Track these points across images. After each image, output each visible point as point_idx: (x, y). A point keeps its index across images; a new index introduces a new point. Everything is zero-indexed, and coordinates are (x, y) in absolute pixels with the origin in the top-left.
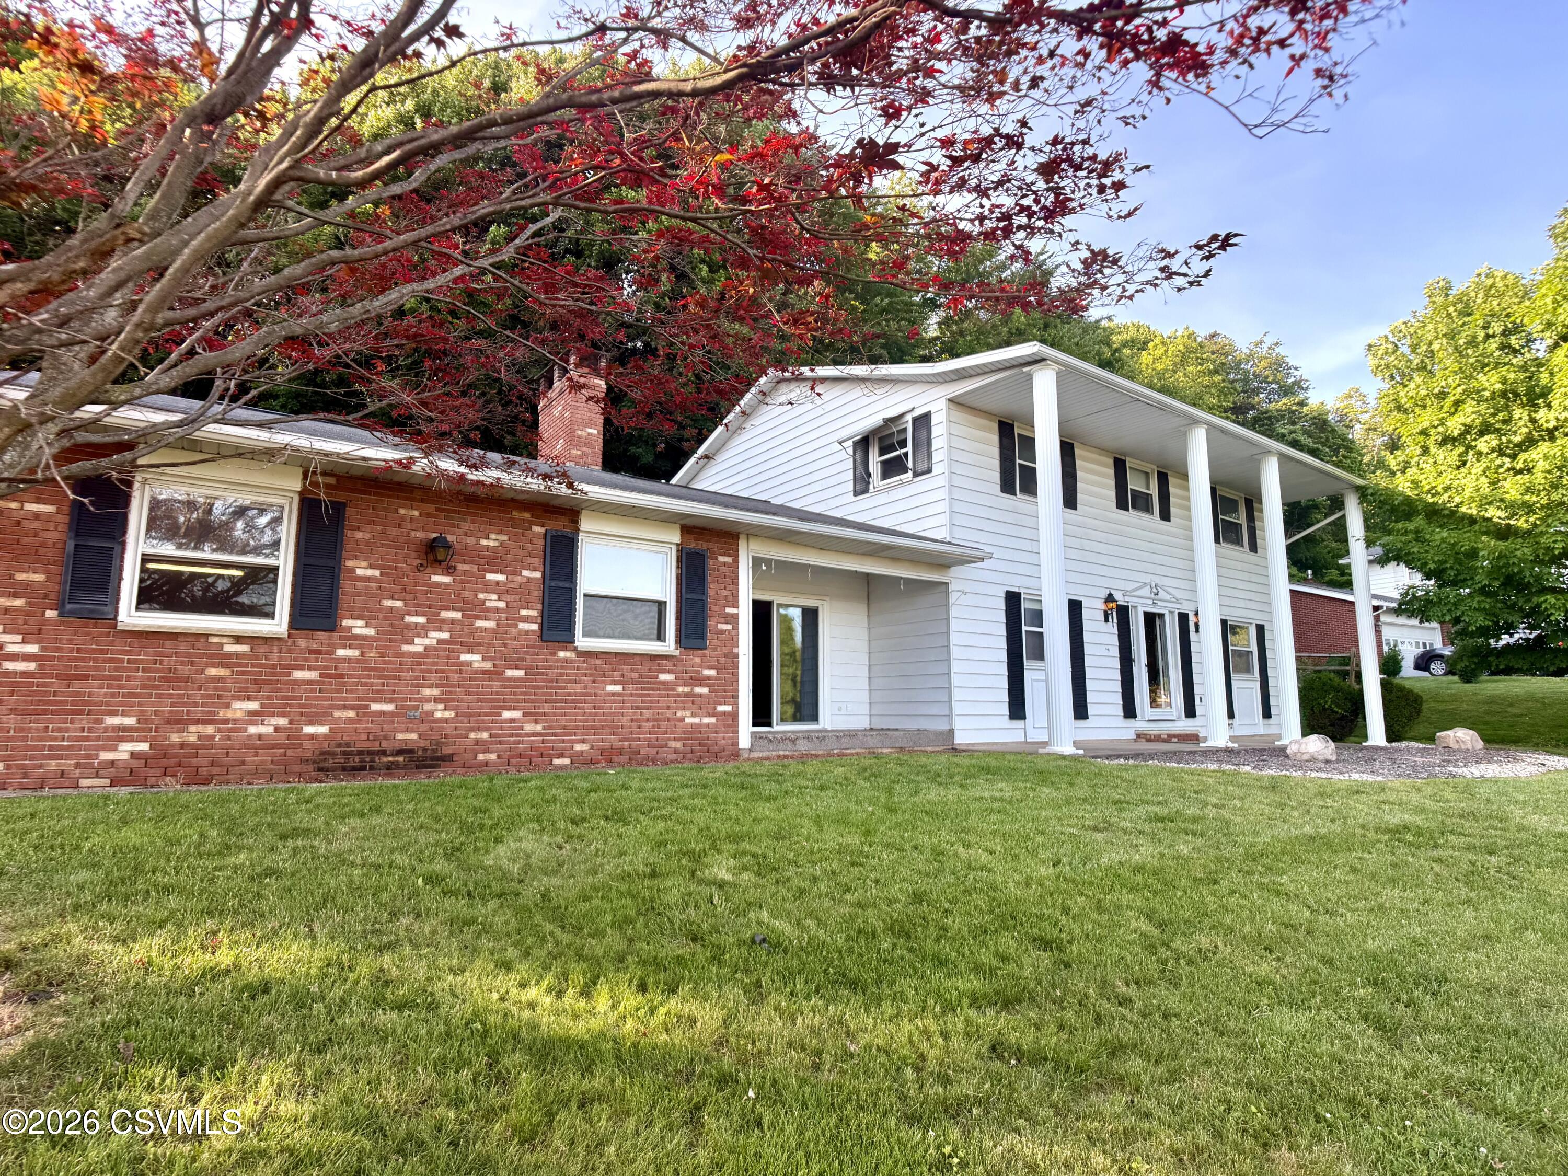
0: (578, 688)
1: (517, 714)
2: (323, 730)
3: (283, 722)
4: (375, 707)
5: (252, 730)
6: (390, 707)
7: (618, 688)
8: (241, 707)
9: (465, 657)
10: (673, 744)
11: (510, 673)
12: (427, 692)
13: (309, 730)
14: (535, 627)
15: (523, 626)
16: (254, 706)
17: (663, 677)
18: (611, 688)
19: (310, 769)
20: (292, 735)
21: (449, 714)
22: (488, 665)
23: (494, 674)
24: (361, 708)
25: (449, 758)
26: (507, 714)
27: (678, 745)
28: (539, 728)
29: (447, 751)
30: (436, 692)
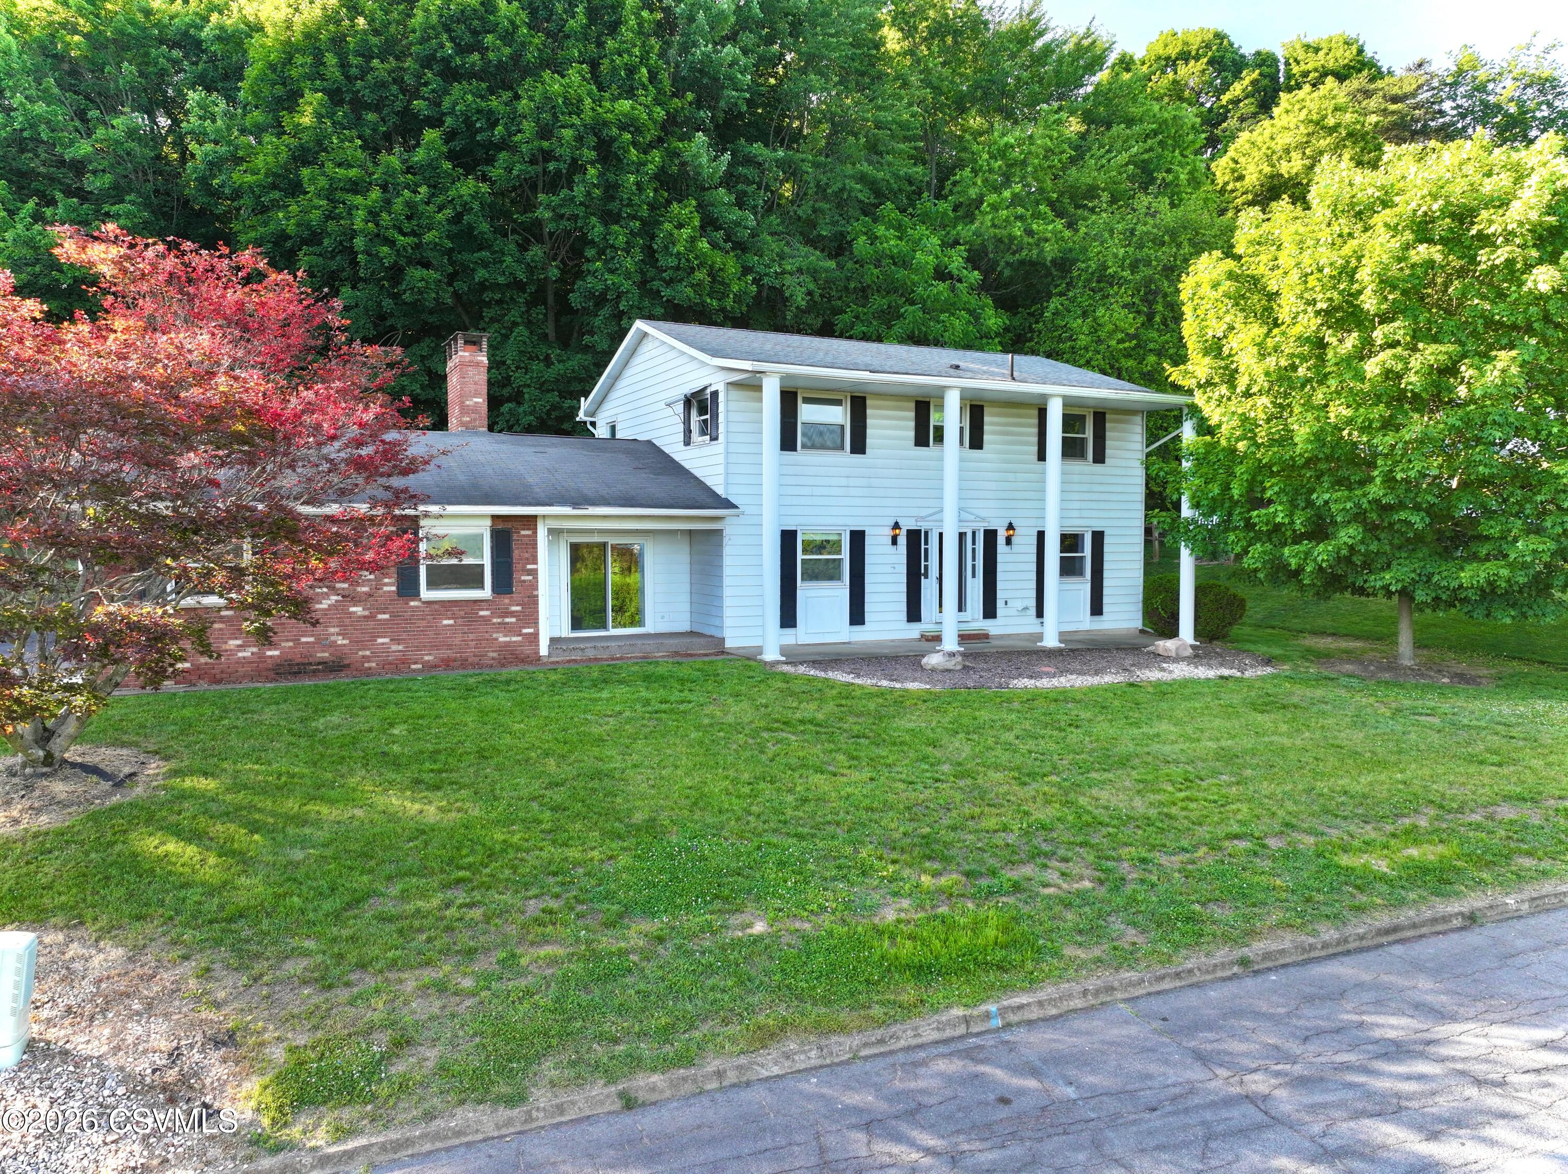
0: (424, 623)
1: (386, 640)
2: (277, 653)
3: (255, 650)
4: (304, 639)
5: (240, 654)
6: (312, 639)
7: (451, 622)
8: (233, 643)
9: (352, 609)
10: (491, 654)
11: (380, 617)
12: (332, 630)
13: (269, 653)
14: (394, 588)
15: (386, 589)
16: (239, 642)
17: (482, 613)
18: (446, 622)
19: (272, 675)
20: (262, 658)
21: (346, 642)
22: (367, 613)
23: (372, 617)
24: (296, 641)
25: (348, 666)
26: (380, 640)
27: (495, 655)
28: (400, 648)
29: (346, 662)
30: (337, 630)
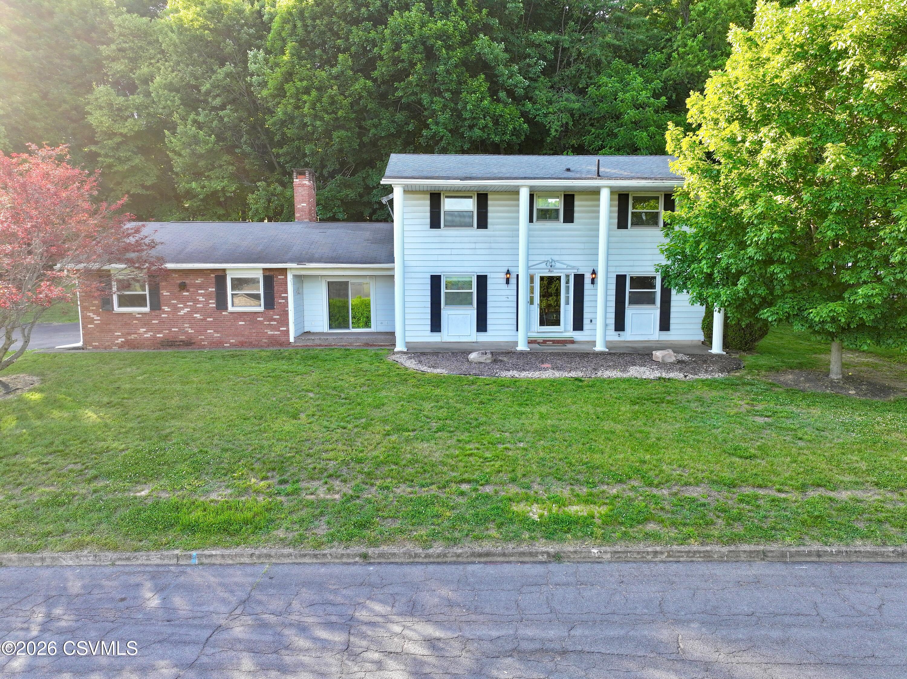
0: (230, 323)
1: (212, 331)
2: (161, 335)
3: (152, 334)
4: (173, 329)
5: (145, 336)
6: (177, 330)
7: (243, 323)
8: (142, 330)
9: (195, 315)
10: (264, 340)
11: (208, 319)
12: (186, 325)
13: (158, 335)
14: (214, 305)
15: (210, 305)
16: (144, 330)
17: (258, 319)
18: (240, 323)
19: (159, 346)
20: (154, 337)
21: (193, 331)
22: (202, 317)
23: (204, 319)
24: (170, 330)
25: (194, 343)
26: (209, 331)
27: (266, 341)
28: (219, 335)
29: (193, 341)
30: (188, 325)
